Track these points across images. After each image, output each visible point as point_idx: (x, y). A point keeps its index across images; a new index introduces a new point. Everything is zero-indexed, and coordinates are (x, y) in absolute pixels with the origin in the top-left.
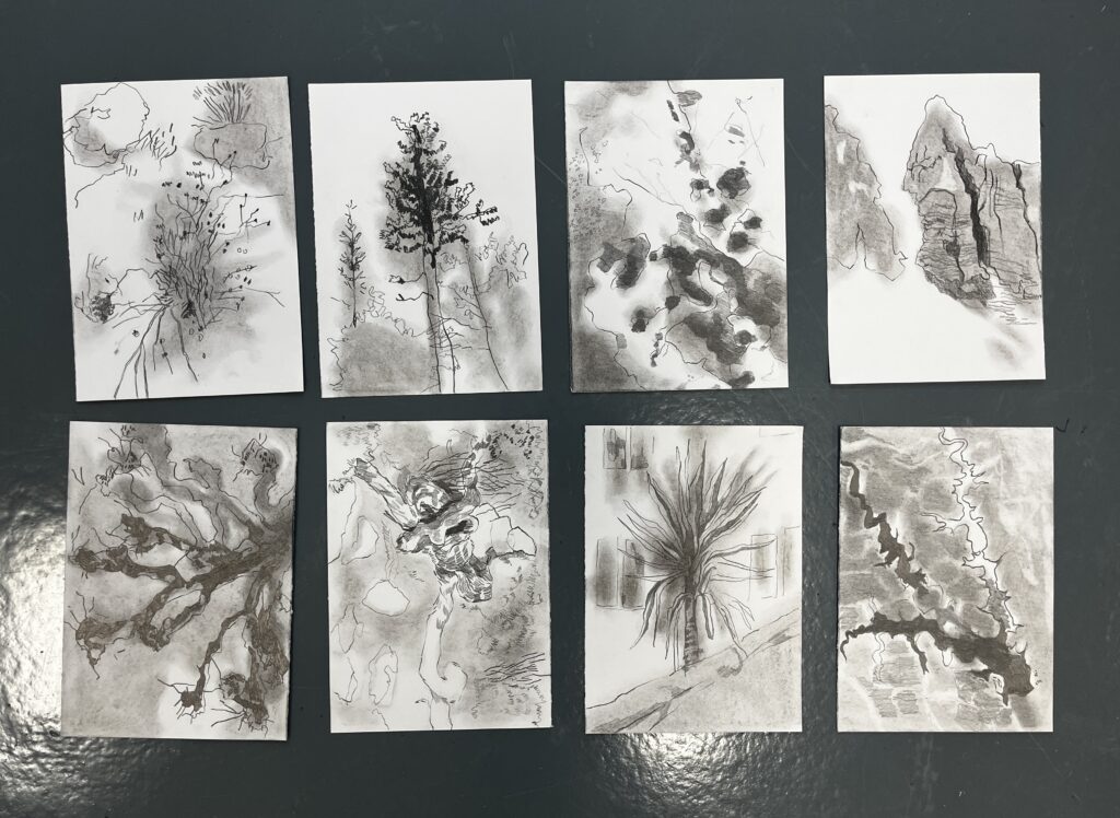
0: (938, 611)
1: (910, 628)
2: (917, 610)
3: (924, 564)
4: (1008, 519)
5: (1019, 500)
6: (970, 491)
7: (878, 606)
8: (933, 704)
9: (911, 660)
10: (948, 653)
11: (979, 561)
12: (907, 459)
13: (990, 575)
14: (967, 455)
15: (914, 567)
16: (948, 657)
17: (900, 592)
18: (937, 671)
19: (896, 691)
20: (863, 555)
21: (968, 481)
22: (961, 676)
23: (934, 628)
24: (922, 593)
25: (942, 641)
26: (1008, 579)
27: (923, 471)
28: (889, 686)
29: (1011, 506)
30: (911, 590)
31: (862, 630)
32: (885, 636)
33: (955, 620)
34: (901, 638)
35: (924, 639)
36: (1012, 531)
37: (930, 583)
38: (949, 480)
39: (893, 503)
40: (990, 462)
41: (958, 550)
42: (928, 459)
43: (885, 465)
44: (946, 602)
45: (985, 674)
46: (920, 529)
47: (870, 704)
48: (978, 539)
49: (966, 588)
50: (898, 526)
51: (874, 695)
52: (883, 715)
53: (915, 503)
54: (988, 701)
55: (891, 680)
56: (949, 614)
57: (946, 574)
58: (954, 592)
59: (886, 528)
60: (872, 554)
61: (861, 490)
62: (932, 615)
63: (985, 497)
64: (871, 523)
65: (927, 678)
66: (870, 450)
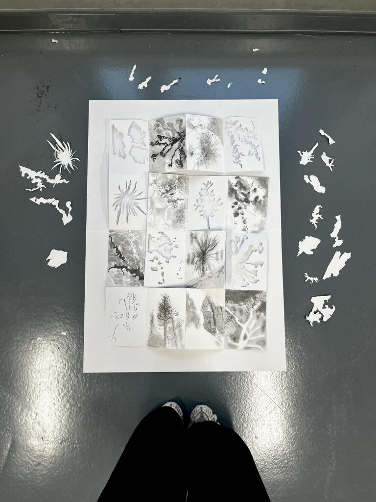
0: (127, 264)
1: (122, 267)
2: (123, 264)
3: (125, 255)
4: (141, 247)
5: (143, 244)
6: (133, 242)
7: (115, 263)
8: (125, 282)
9: (121, 274)
10: (129, 272)
11: (135, 255)
12: (122, 236)
13: (137, 258)
14: (133, 235)
15: (123, 256)
16: (129, 273)
17: (120, 260)
18: (126, 276)
19: (118, 279)
20: (113, 254)
21: (133, 240)
22: (131, 276)
23: (126, 268)
24: (124, 261)
25: (127, 270)
26: (140, 258)
27: (125, 238)
28: (116, 278)
29: (141, 245)
30: (122, 260)
31: (112, 268)
32: (117, 269)
33: (129, 266)
34: (120, 269)
35: (124, 269)
36: (141, 250)
37: (126, 259)
38: (130, 240)
39: (119, 244)
40: (137, 237)
41: (131, 253)
42: (126, 236)
43: (117, 237)
44: (128, 263)
45: (135, 276)
46: (124, 249)
47: (113, 281)
48: (135, 251)
49: (132, 260)
50: (120, 248)
51: (114, 280)
52: (116, 283)
53: (123, 244)
54: (136, 281)
55: (117, 277)
56: (129, 265)
57: (129, 257)
58: (130, 261)
59: (117, 249)
60: (115, 253)
61: (113, 241)
62: (126, 265)
63: (136, 243)
64: (114, 248)
65: (124, 277)
66: (114, 234)
